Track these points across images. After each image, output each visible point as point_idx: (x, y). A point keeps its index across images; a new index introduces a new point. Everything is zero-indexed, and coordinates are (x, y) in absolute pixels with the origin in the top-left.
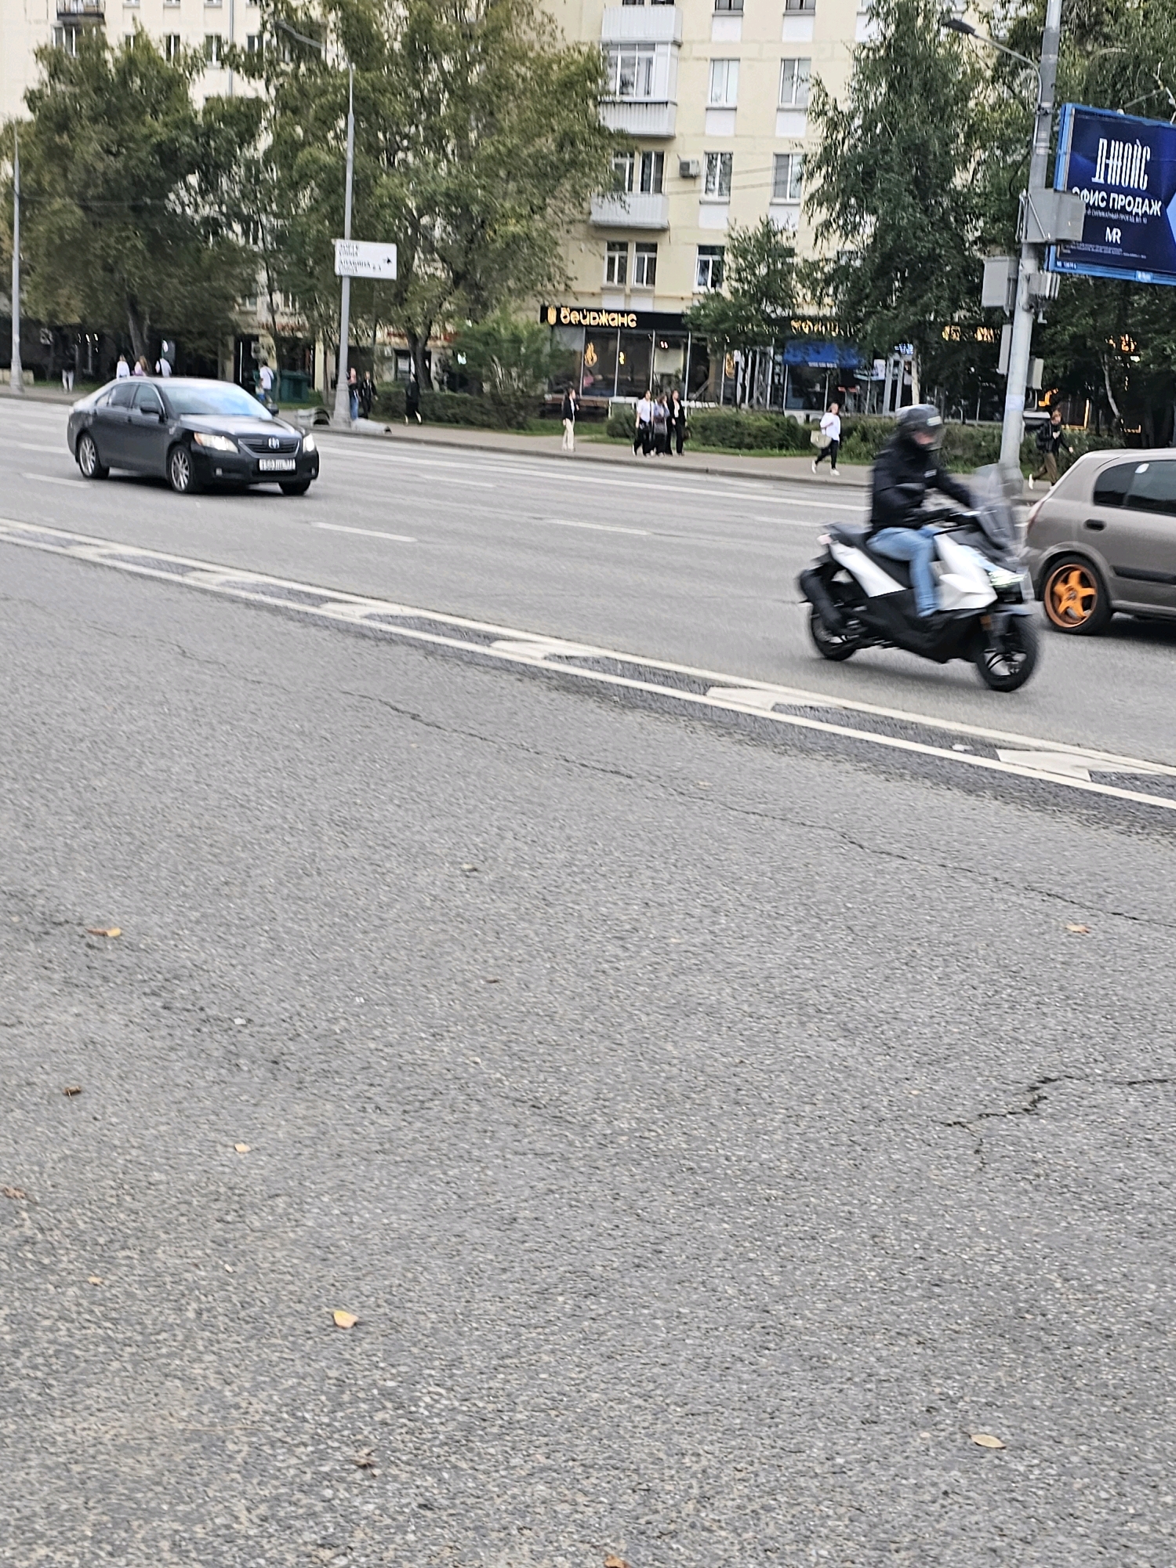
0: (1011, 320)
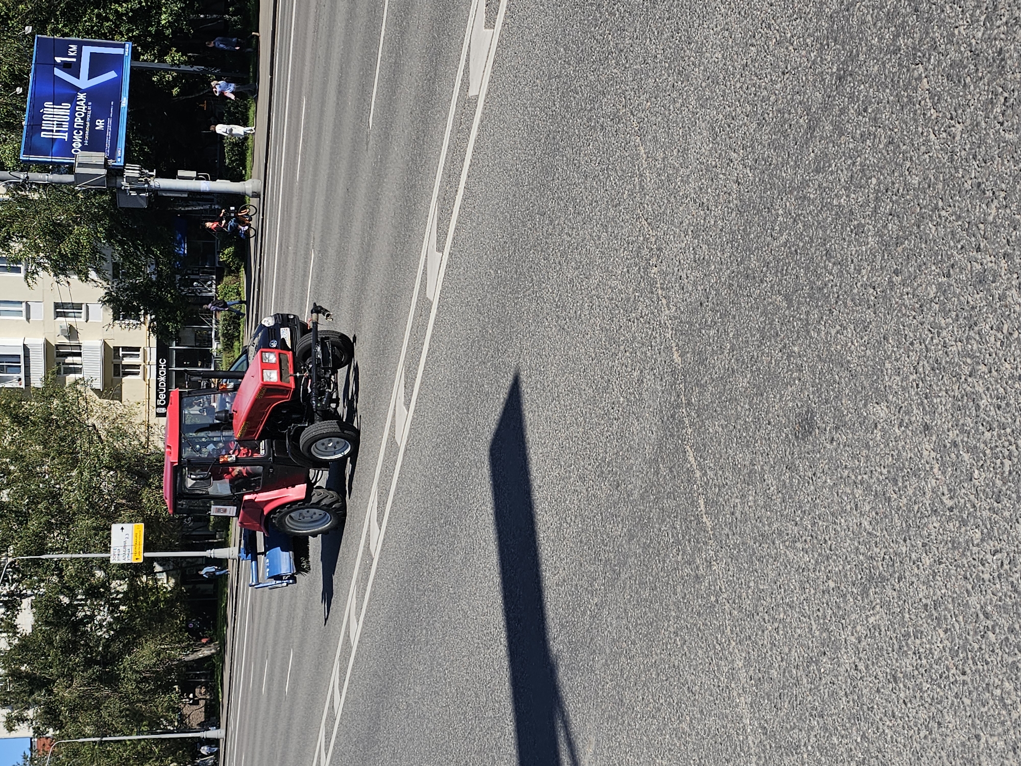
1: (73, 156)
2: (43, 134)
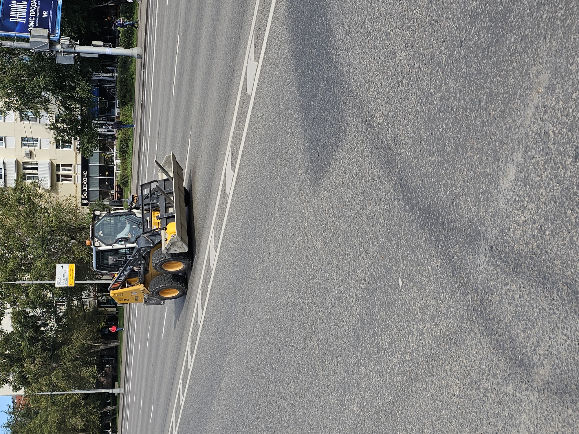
1: (29, 32)
2: (11, 19)
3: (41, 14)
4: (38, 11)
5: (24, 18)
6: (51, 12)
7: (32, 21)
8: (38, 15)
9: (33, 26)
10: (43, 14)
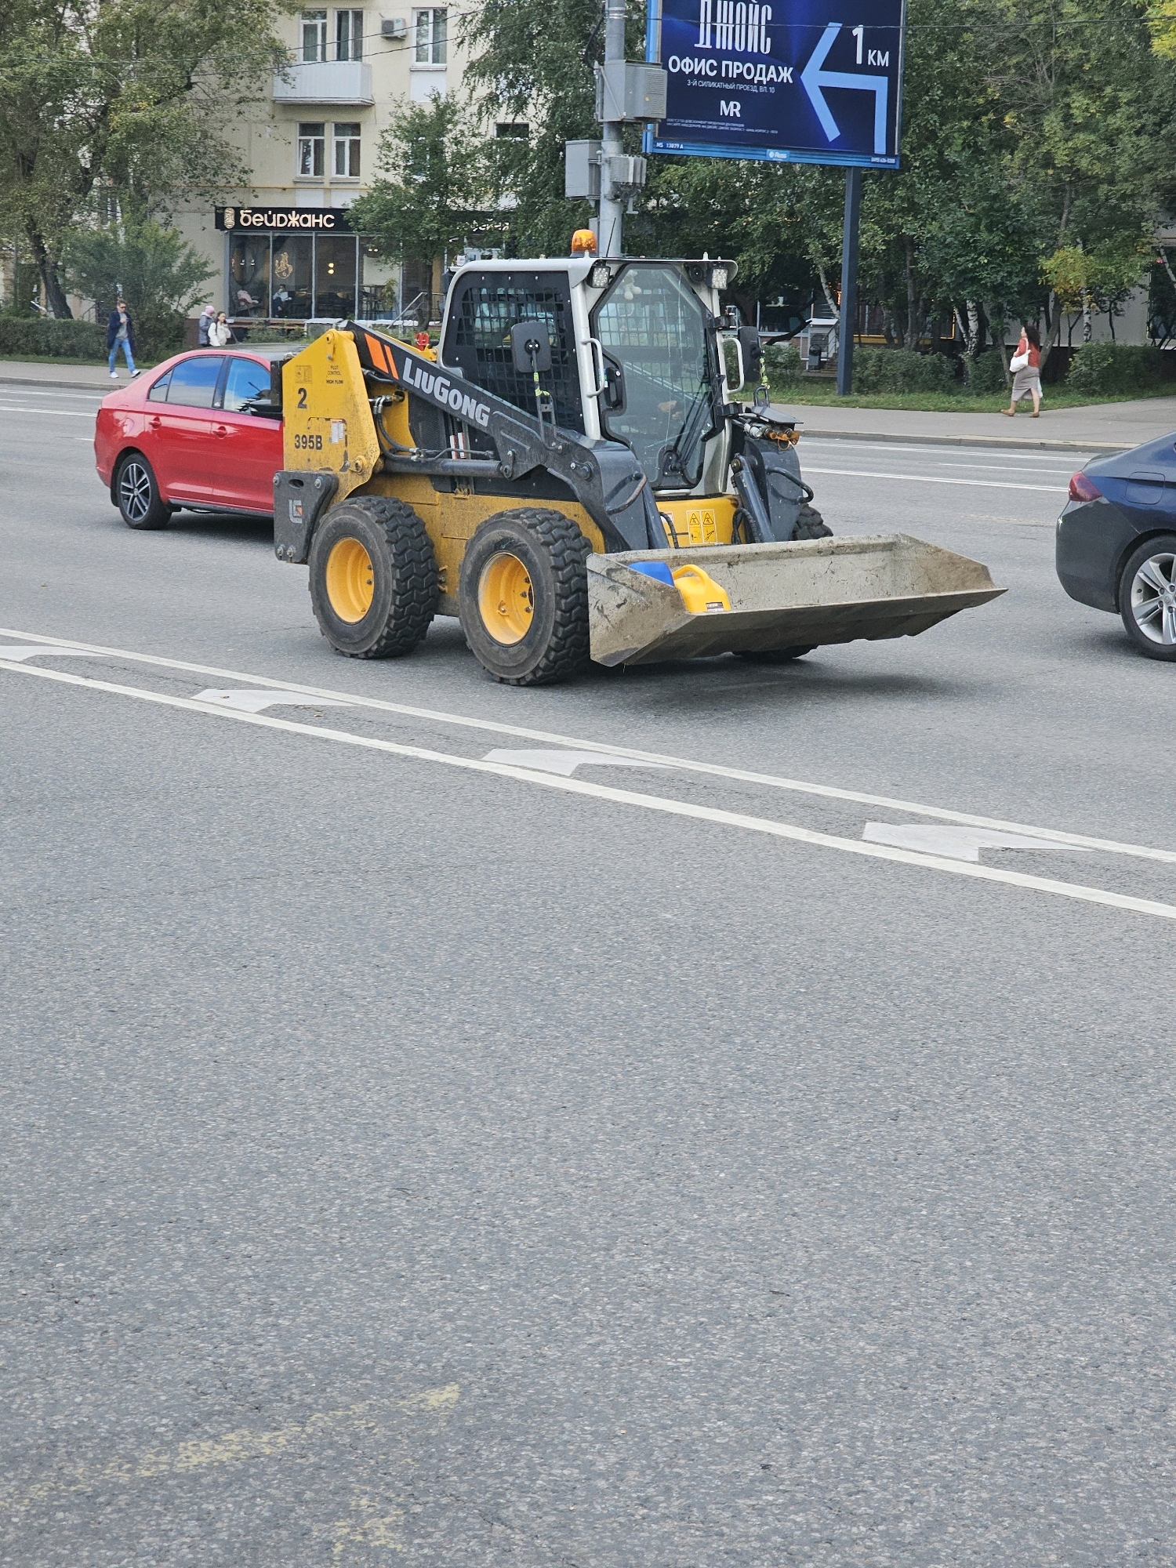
0: (596, 213)
3: (729, 96)
4: (741, 87)
5: (713, 42)
6: (738, 127)
7: (703, 66)
8: (727, 86)
9: (687, 71)
10: (732, 104)
